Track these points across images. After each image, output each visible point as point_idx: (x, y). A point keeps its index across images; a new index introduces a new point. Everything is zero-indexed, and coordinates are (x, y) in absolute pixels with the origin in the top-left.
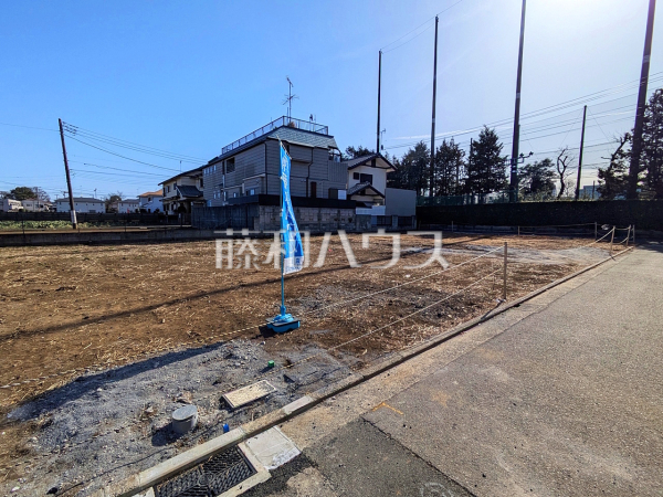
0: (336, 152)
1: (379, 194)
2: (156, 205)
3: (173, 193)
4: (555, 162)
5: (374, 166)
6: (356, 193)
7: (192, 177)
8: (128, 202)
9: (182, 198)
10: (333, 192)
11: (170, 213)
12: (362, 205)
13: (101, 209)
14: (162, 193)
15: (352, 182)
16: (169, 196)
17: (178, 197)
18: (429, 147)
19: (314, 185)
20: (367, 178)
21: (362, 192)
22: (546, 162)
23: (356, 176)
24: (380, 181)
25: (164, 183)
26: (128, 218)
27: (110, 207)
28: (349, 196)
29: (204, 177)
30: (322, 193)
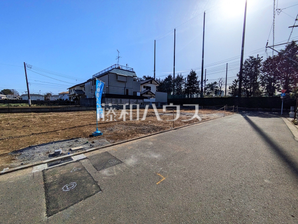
0: (136, 78)
1: (153, 94)
2: (66, 97)
3: (73, 93)
4: (218, 83)
5: (151, 83)
6: (144, 93)
7: (81, 86)
8: (54, 96)
9: (77, 95)
10: (135, 93)
11: (72, 100)
12: (146, 98)
13: (42, 99)
14: (68, 93)
15: (143, 89)
16: (71, 94)
17: (75, 94)
18: (173, 76)
19: (127, 90)
20: (149, 88)
21: (147, 93)
22: (215, 83)
23: (144, 87)
24: (154, 89)
25: (70, 89)
26: (54, 103)
27: (47, 98)
28: (141, 95)
29: (85, 87)
30: (130, 93)
